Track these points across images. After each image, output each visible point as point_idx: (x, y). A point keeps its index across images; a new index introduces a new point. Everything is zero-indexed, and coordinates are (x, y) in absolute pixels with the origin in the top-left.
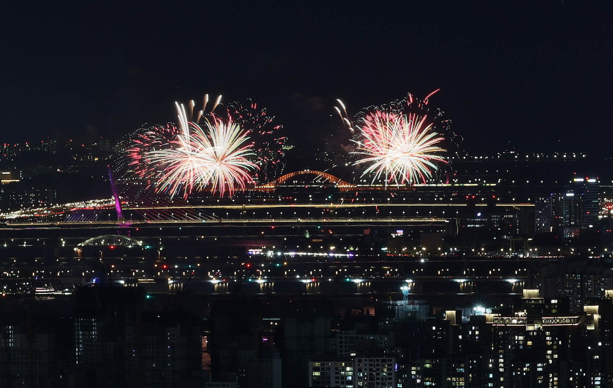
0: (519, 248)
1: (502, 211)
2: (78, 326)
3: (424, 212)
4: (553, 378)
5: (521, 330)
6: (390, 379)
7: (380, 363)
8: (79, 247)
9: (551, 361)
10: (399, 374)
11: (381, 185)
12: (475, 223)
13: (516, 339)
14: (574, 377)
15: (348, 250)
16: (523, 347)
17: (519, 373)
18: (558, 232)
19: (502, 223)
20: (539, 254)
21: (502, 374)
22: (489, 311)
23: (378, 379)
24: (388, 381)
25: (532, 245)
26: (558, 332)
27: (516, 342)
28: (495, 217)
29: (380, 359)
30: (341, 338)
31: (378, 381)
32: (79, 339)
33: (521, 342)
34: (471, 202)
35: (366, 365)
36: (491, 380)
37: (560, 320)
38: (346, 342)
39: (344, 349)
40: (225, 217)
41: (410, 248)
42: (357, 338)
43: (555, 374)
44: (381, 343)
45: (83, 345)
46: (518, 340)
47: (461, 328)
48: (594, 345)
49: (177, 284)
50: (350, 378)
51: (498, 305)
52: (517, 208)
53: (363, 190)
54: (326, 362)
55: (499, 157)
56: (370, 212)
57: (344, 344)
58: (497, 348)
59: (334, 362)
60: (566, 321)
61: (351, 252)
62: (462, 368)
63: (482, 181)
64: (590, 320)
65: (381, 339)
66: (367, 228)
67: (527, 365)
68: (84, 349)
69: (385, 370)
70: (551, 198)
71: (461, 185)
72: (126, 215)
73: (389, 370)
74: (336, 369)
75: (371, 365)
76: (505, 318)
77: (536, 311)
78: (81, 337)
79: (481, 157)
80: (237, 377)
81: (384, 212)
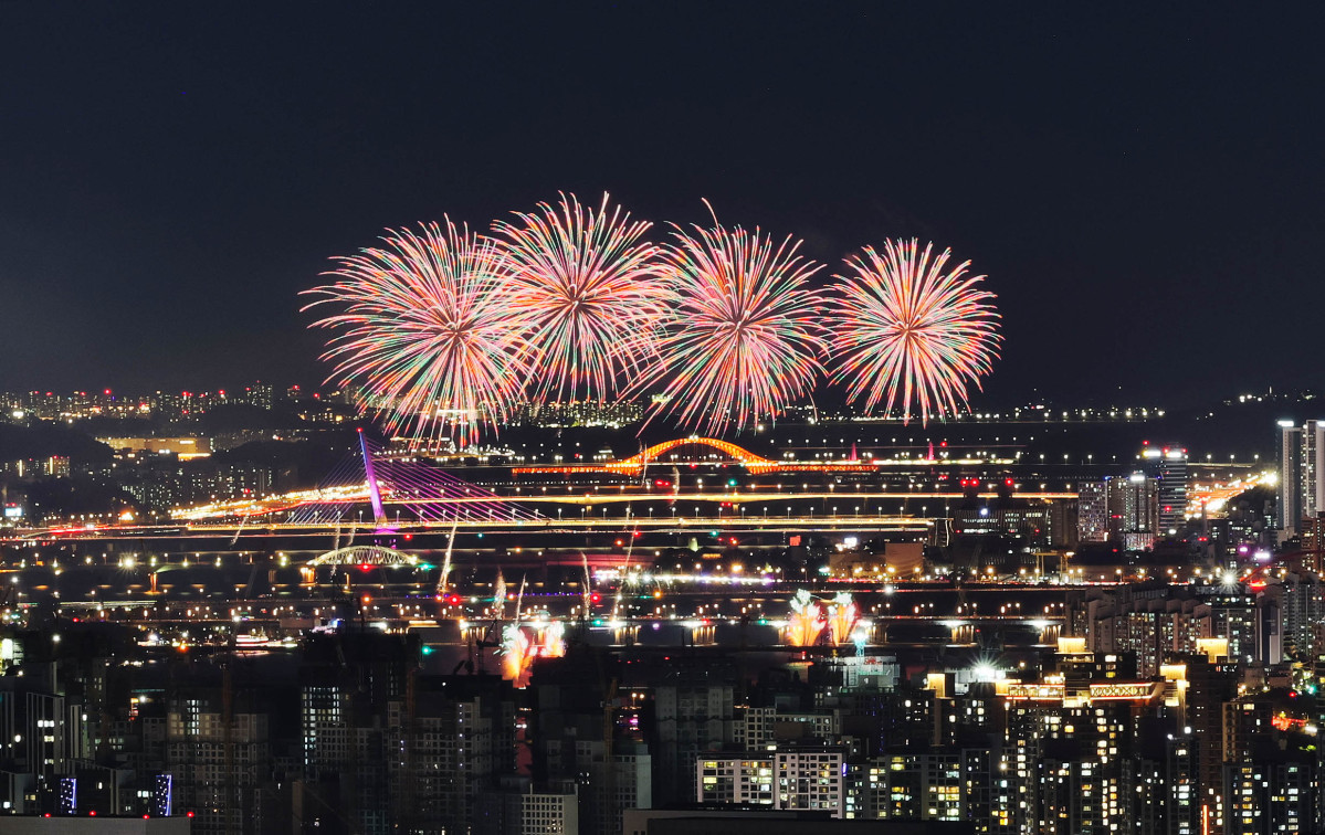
0: (1051, 567)
1: (1022, 506)
2: (308, 700)
3: (891, 508)
4: (1108, 787)
5: (1054, 707)
6: (835, 789)
7: (817, 762)
8: (310, 567)
9: (1105, 760)
10: (849, 781)
11: (820, 463)
12: (977, 526)
13: (1047, 721)
14: (1145, 786)
15: (763, 572)
16: (1059, 735)
17: (1051, 779)
18: (1117, 541)
19: (1023, 527)
20: (1085, 578)
21: (1022, 781)
22: (1002, 673)
23: (814, 789)
24: (831, 793)
25: (1073, 562)
26: (1118, 710)
27: (1047, 727)
28: (1011, 517)
29: (818, 755)
30: (752, 720)
31: (814, 793)
32: (309, 722)
33: (1055, 728)
34: (971, 492)
35: (793, 765)
36: (1004, 792)
37: (1121, 691)
38: (759, 727)
39: (756, 738)
40: (555, 516)
41: (868, 569)
42: (779, 720)
43: (1112, 781)
44: (819, 728)
45: (318, 732)
46: (1050, 725)
47: (953, 703)
48: (1178, 732)
49: (474, 628)
50: (766, 788)
51: (1016, 666)
52: (1048, 501)
53: (789, 472)
54: (725, 761)
55: (1017, 414)
56: (800, 508)
57: (756, 731)
58: (1015, 738)
59: (739, 761)
60: (1129, 691)
61: (769, 575)
62: (956, 770)
63: (989, 456)
64: (1170, 689)
65: (819, 721)
66: (794, 534)
67: (1066, 765)
68: (318, 739)
69: (826, 774)
70: (1106, 484)
71: (954, 462)
72: (390, 512)
73: (832, 773)
74: (744, 772)
75: (801, 766)
76: (1028, 686)
77: (1080, 676)
78: (313, 718)
79: (988, 416)
80: (576, 785)
81: (823, 509)
